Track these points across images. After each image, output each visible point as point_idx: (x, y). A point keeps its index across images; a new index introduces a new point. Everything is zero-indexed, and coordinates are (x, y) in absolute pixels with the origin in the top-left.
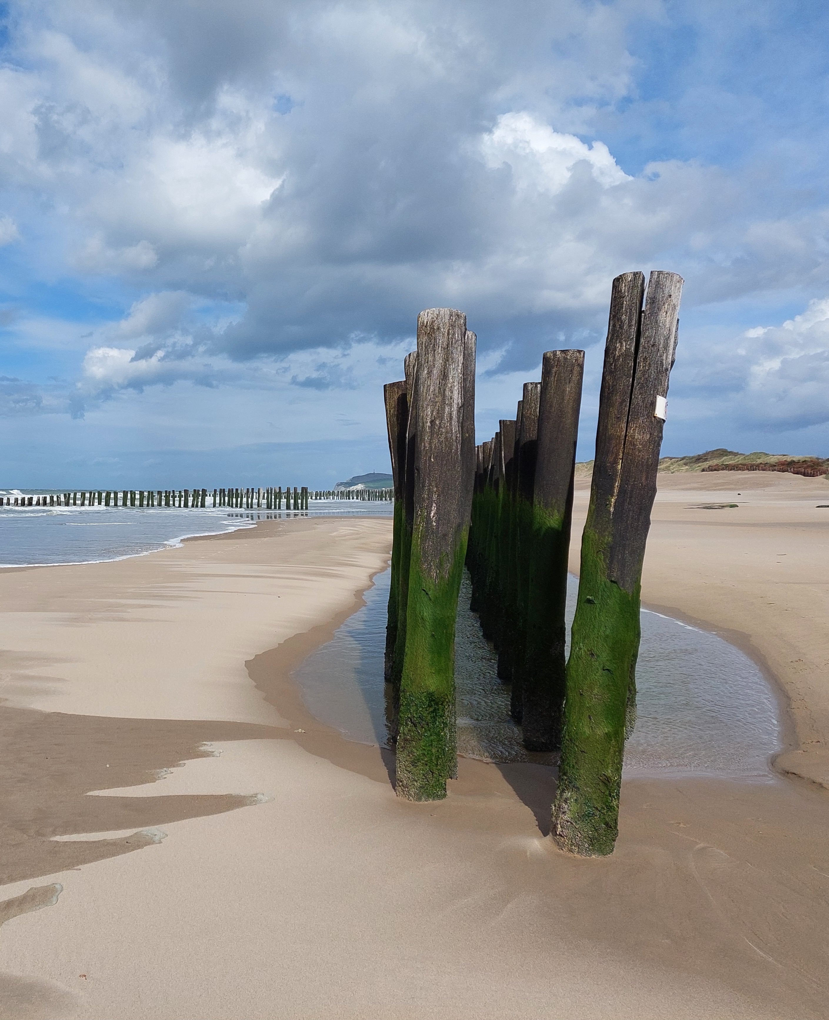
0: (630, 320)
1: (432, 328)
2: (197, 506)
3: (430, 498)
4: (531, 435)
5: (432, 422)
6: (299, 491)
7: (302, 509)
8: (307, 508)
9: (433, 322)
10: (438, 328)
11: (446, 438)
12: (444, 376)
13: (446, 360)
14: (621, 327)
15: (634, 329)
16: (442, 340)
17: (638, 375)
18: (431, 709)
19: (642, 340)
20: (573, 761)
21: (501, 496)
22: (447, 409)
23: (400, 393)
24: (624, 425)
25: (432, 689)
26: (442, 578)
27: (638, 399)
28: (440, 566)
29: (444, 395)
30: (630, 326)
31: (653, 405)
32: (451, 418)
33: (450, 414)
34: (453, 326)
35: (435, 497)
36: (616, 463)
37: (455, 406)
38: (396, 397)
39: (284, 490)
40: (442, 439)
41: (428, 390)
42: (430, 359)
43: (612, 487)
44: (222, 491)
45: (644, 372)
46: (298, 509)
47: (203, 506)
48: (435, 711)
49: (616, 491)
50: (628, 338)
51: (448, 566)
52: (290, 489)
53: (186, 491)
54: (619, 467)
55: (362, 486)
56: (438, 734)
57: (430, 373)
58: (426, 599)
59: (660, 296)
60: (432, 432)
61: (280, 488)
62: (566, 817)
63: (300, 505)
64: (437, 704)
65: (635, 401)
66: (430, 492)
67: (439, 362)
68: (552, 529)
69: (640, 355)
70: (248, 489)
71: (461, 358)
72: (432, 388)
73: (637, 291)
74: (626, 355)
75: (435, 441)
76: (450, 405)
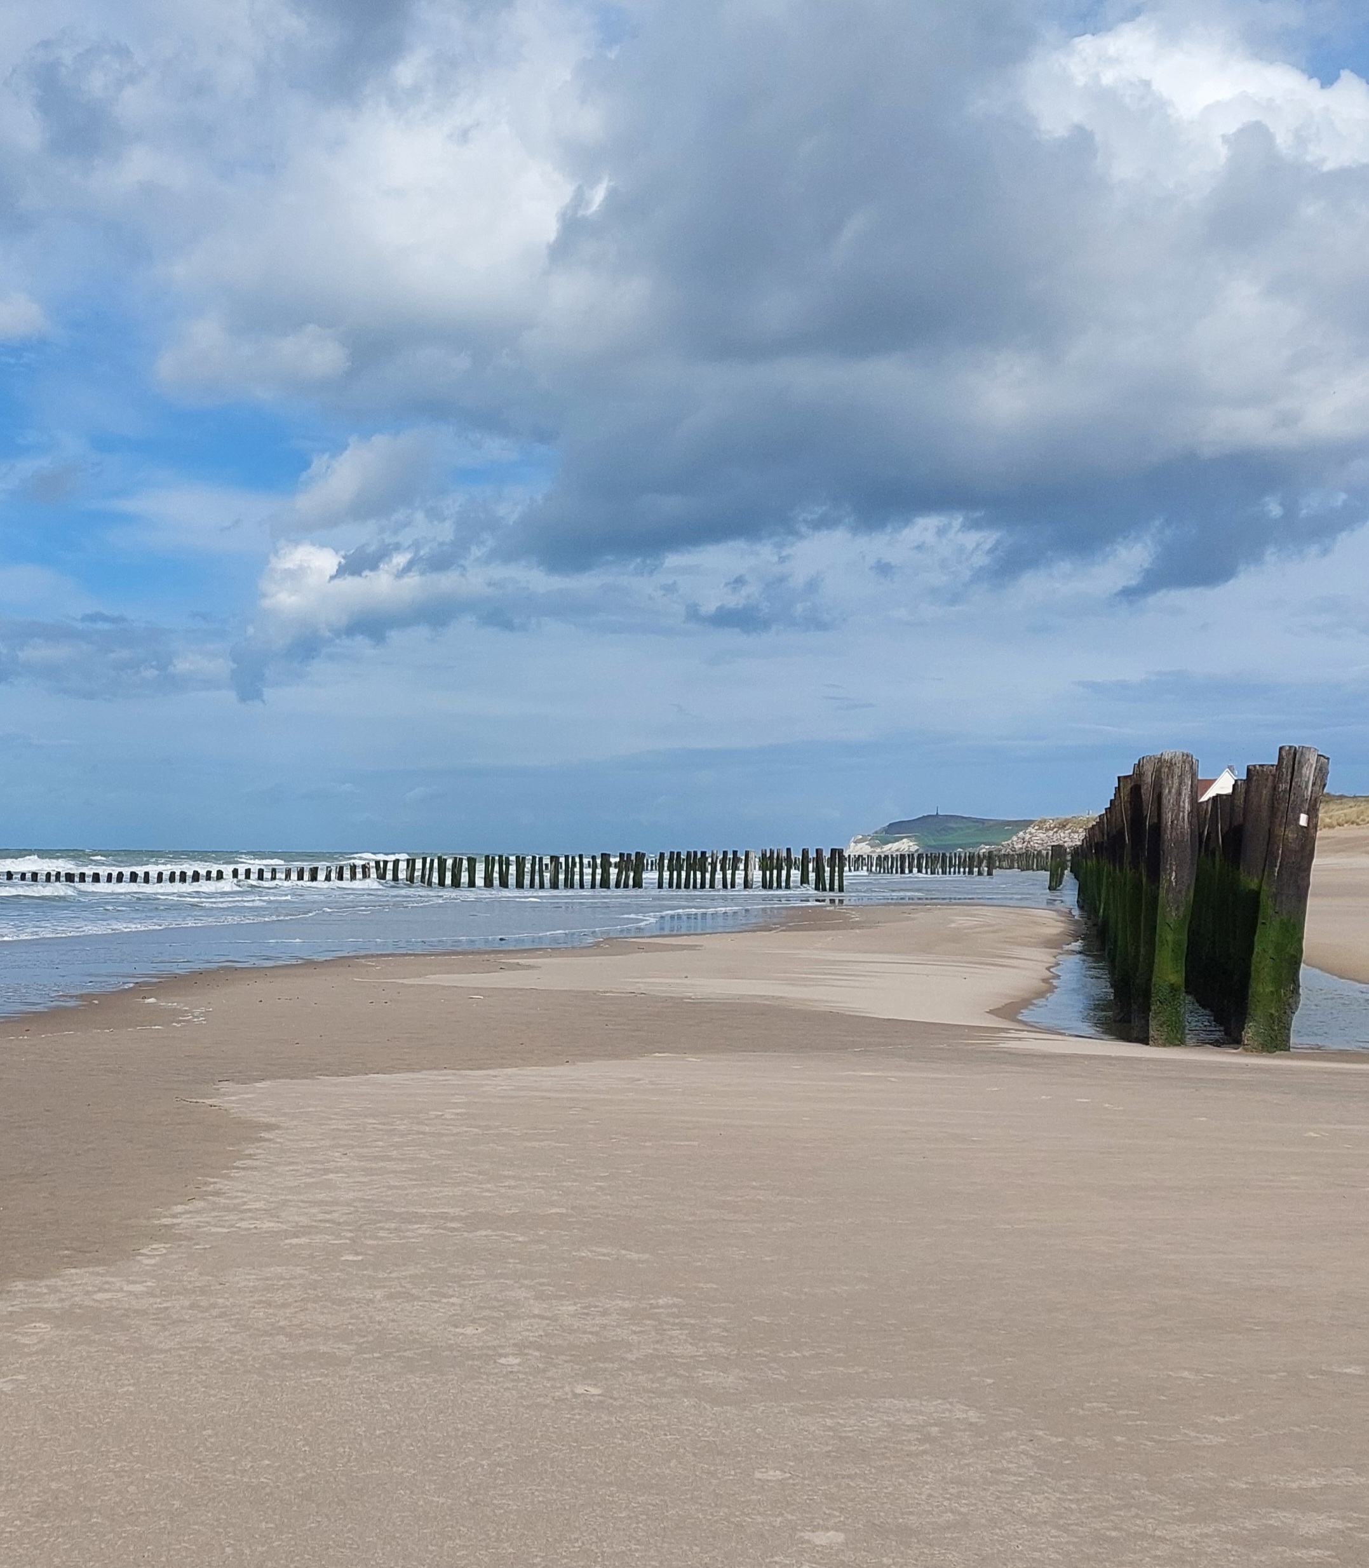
0: (1287, 772)
1: (1171, 764)
2: (626, 886)
3: (1171, 868)
4: (1239, 820)
5: (1172, 822)
6: (827, 855)
7: (832, 889)
8: (841, 889)
9: (1171, 760)
10: (1175, 764)
11: (1181, 832)
12: (1179, 793)
13: (1180, 784)
14: (1282, 775)
15: (1289, 777)
16: (1177, 771)
17: (1291, 802)
18: (1172, 994)
19: (1293, 784)
20: (1253, 1007)
21: (1217, 867)
22: (1181, 814)
23: (1132, 784)
24: (1283, 829)
25: (1172, 982)
26: (1179, 917)
27: (1290, 815)
28: (1177, 909)
29: (1179, 806)
30: (1287, 775)
31: (1298, 818)
32: (1184, 820)
33: (1183, 817)
34: (1184, 762)
35: (1174, 868)
36: (1278, 849)
37: (1186, 812)
38: (1129, 787)
39: (797, 855)
40: (1179, 832)
41: (1169, 802)
42: (1170, 782)
43: (1276, 862)
44: (675, 858)
45: (1294, 801)
46: (824, 889)
47: (638, 884)
48: (1174, 996)
49: (1278, 864)
50: (1286, 782)
51: (1182, 909)
52: (808, 852)
53: (605, 857)
54: (1280, 852)
55: (911, 844)
56: (1176, 1009)
57: (1170, 792)
58: (1169, 929)
59: (1302, 760)
60: (1172, 828)
61: (789, 850)
62: (1250, 1035)
63: (827, 882)
64: (1176, 991)
65: (1289, 816)
66: (1171, 864)
67: (1176, 785)
68: (1254, 890)
69: (1292, 792)
70: (725, 853)
71: (1190, 783)
72: (1171, 801)
73: (1291, 756)
74: (1285, 791)
75: (1174, 833)
76: (1183, 812)
